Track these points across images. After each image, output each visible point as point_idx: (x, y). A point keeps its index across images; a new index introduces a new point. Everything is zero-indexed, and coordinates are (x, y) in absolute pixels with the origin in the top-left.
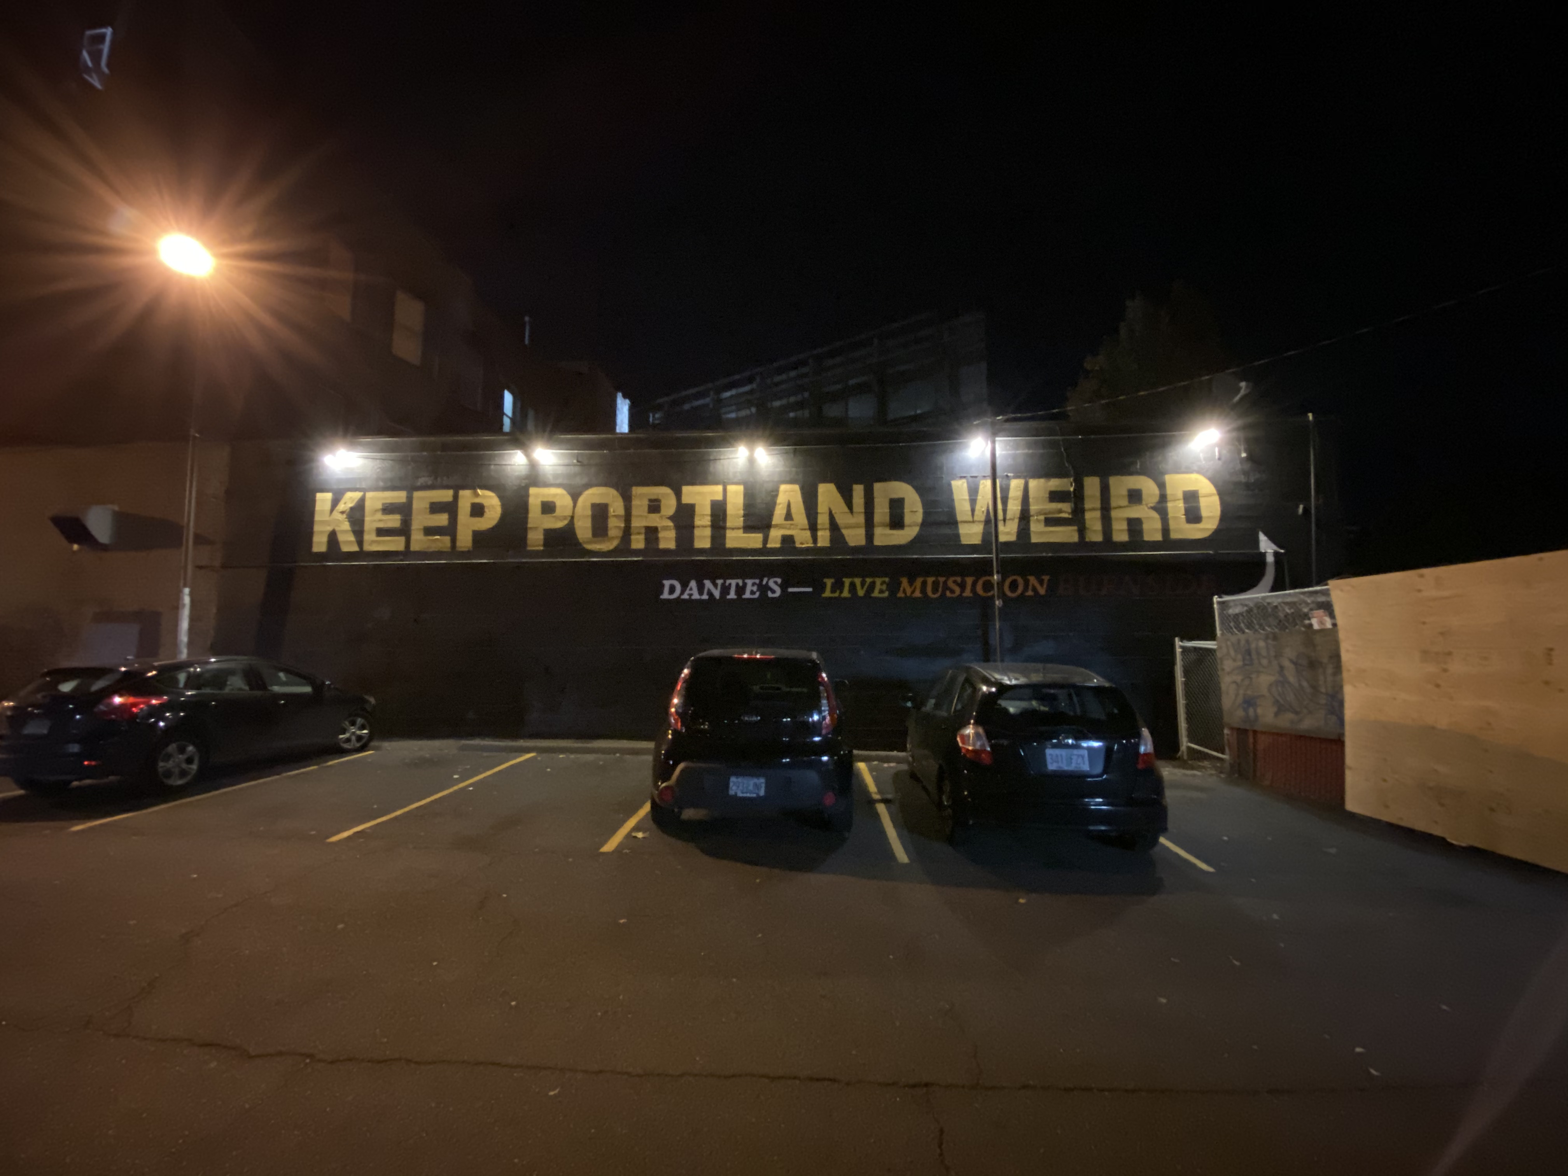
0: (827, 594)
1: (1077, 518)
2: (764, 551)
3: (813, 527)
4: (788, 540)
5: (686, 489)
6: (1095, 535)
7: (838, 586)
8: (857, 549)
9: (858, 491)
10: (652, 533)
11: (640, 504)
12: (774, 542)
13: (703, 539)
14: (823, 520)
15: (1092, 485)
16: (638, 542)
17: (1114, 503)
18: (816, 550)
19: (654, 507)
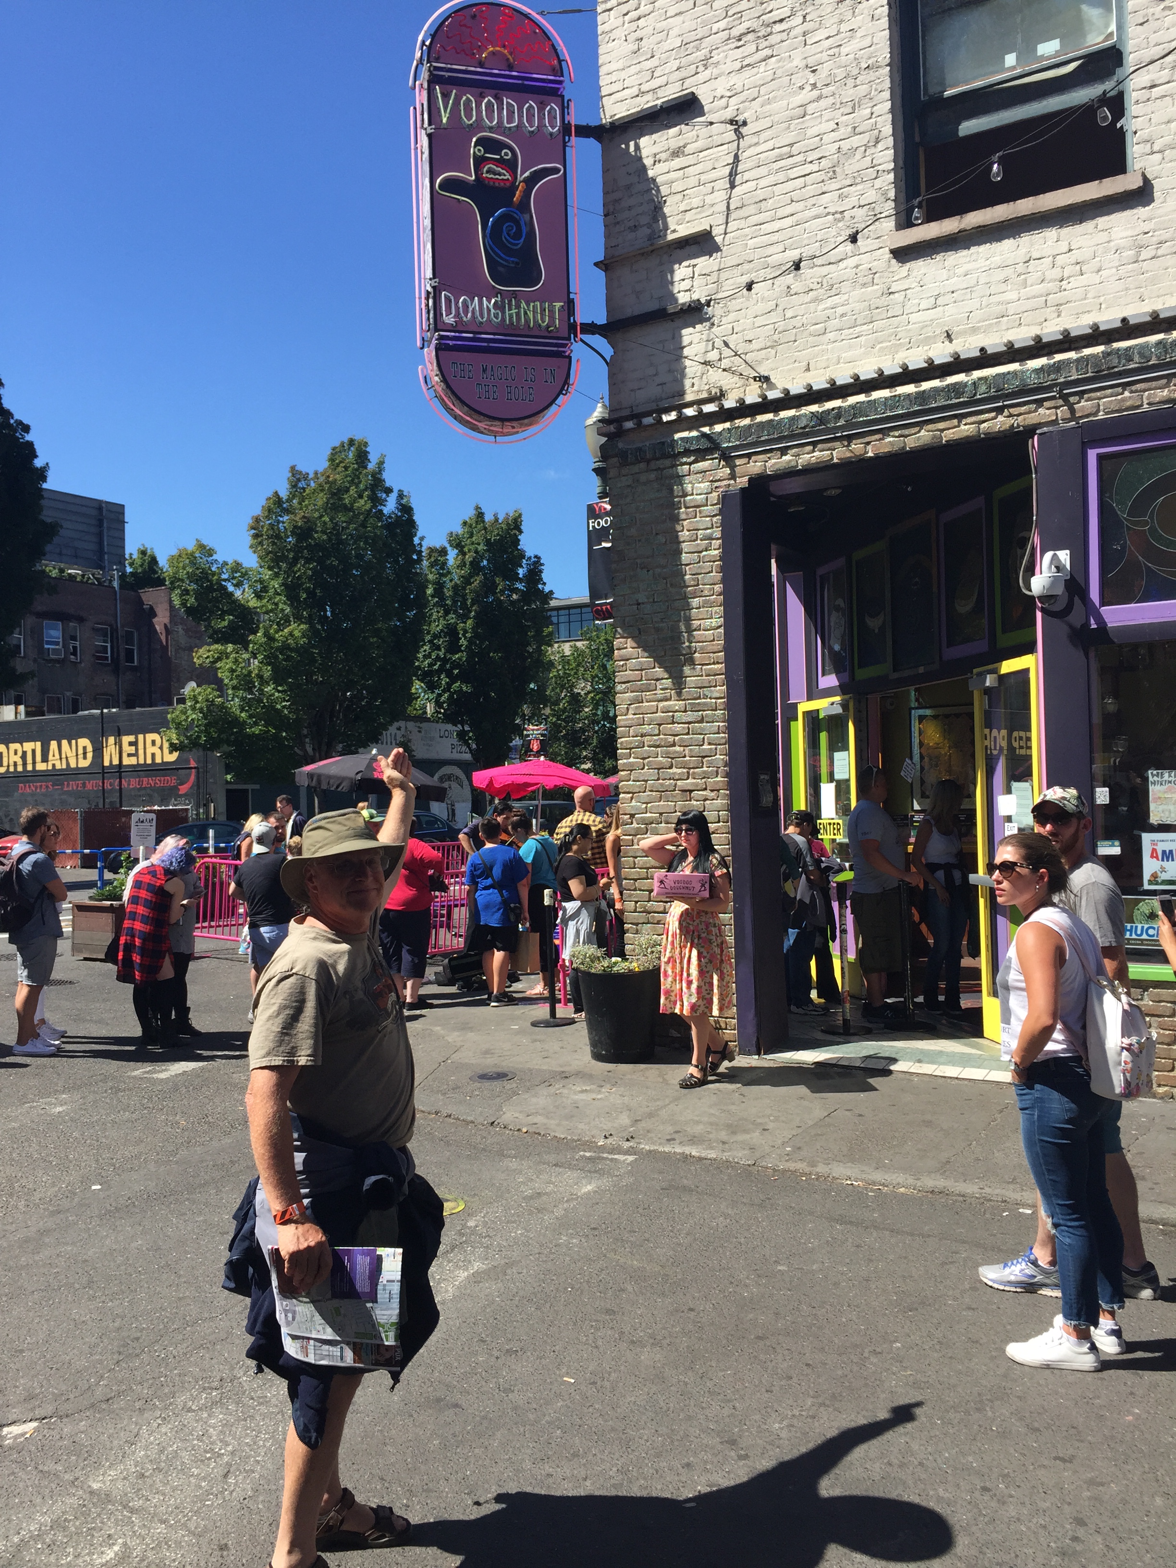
0: (66, 789)
1: (136, 755)
2: (47, 770)
3: (61, 759)
4: (54, 765)
5: (24, 744)
6: (142, 761)
7: (68, 785)
8: (74, 769)
9: (74, 742)
10: (15, 764)
11: (12, 752)
12: (50, 768)
13: (30, 768)
14: (63, 756)
15: (141, 737)
16: (12, 769)
17: (147, 746)
18: (62, 770)
19: (16, 753)
